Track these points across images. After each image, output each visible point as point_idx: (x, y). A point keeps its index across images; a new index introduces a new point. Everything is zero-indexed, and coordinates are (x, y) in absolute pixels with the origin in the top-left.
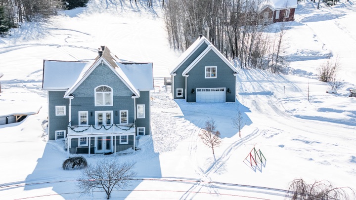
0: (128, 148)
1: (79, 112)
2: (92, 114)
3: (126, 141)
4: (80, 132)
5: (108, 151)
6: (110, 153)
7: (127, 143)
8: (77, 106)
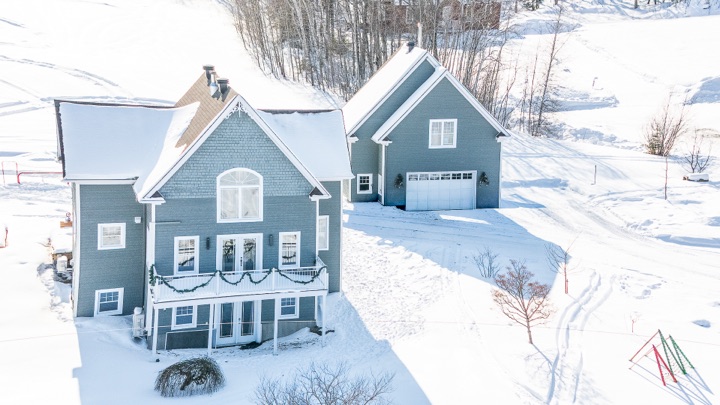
0: (298, 329)
1: (177, 239)
2: (208, 244)
3: (292, 311)
4: (187, 291)
5: (248, 339)
6: (253, 345)
7: (296, 315)
8: (172, 224)
